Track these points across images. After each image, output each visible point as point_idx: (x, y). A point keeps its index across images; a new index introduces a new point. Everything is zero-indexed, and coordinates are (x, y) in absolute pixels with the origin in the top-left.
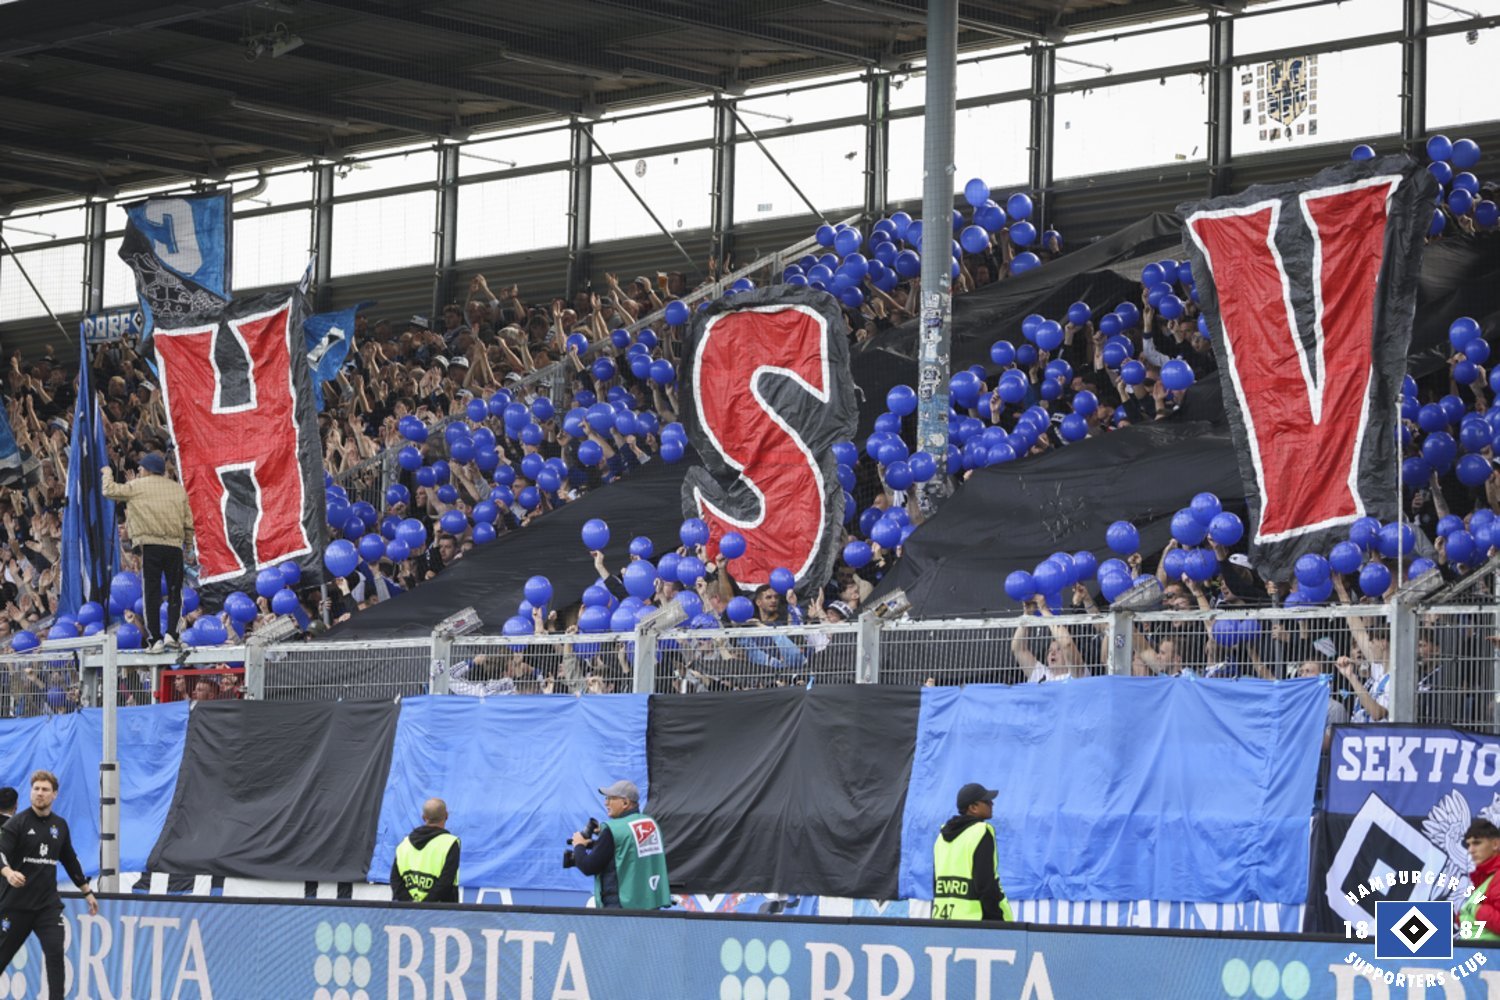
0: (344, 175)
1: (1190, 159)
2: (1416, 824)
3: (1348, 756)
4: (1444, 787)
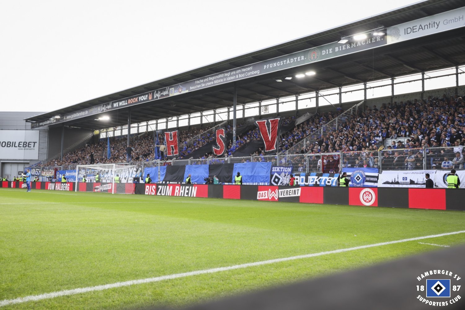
0: (180, 117)
1: (257, 115)
2: (280, 175)
3: (273, 169)
4: (282, 172)
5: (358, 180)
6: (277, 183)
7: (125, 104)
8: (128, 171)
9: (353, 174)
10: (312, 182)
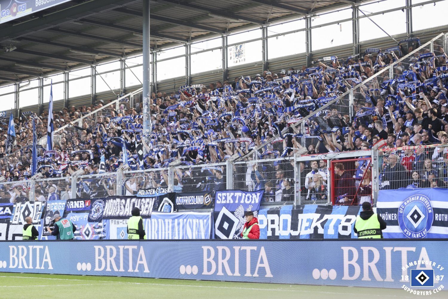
1: (218, 68)
2: (233, 213)
3: (219, 198)
4: (239, 204)
5: (416, 221)
6: (227, 233)
9: (403, 204)
10: (306, 228)
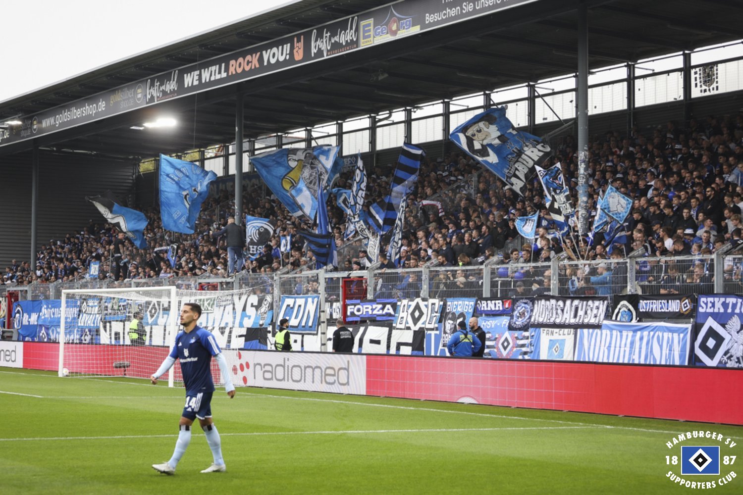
0: (415, 112)
1: (678, 99)
2: (723, 325)
3: (702, 304)
4: (733, 314)
6: (711, 353)
7: (218, 77)
8: (231, 306)
